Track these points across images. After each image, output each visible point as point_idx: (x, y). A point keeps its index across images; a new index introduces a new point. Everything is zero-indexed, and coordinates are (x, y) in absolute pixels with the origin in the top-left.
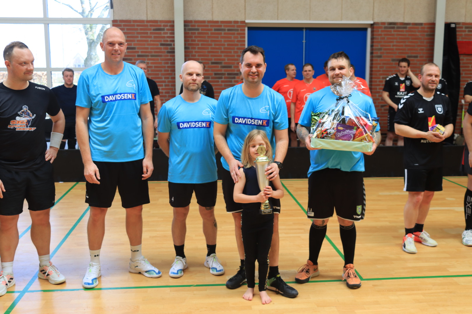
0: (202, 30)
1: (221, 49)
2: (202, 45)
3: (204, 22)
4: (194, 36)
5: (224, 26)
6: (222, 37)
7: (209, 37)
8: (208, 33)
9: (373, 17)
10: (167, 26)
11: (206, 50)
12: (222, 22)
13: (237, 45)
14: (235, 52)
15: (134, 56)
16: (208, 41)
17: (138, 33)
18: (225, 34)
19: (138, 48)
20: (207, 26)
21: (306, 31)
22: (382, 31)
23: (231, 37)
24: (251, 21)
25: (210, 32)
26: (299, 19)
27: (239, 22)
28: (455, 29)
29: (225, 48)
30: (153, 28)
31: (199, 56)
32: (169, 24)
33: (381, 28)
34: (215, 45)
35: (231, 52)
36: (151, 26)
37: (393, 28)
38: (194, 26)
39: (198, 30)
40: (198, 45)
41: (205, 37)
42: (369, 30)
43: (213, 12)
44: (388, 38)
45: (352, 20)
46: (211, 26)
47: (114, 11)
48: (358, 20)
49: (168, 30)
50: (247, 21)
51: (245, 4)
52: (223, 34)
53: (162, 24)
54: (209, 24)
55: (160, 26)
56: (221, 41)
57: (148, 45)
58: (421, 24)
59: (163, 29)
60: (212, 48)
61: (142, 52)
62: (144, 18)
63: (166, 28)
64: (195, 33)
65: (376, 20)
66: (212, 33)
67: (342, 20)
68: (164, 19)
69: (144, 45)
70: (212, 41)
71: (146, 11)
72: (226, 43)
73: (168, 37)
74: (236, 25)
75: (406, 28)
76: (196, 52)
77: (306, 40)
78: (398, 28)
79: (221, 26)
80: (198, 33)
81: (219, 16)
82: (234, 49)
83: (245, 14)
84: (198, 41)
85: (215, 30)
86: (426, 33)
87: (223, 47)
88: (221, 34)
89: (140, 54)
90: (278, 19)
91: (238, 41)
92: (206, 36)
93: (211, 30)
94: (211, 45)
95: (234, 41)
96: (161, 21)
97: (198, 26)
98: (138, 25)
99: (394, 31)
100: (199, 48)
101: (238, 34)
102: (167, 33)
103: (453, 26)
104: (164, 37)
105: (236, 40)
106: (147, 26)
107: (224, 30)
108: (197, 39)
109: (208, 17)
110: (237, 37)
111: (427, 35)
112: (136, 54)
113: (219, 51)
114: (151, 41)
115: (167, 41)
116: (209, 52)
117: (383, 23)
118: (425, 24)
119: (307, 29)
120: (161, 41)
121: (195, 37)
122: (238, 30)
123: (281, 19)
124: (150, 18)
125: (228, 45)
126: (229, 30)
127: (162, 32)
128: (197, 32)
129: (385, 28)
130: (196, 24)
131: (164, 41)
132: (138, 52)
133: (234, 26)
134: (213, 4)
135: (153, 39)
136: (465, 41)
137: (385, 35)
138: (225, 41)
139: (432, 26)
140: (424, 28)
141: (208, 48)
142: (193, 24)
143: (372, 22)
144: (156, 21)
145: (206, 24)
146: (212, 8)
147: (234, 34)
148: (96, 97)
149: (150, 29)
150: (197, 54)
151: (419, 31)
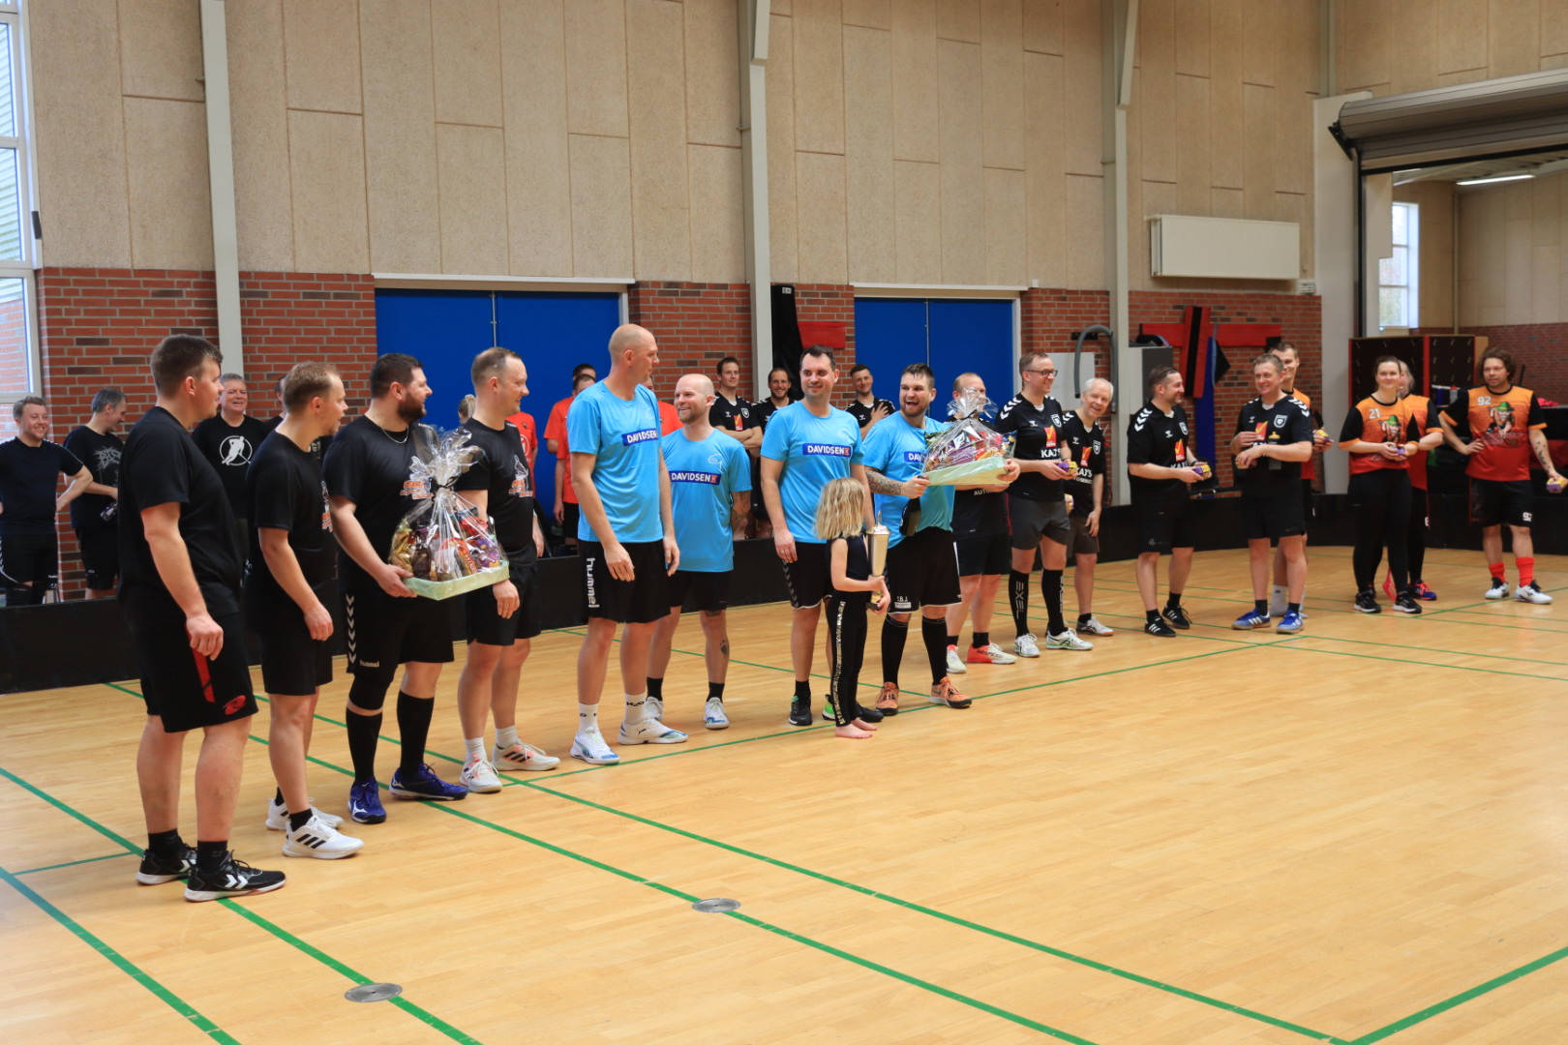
0: (275, 295)
1: (320, 341)
2: (275, 331)
3: (278, 275)
4: (255, 309)
5: (327, 287)
6: (322, 314)
7: (291, 313)
8: (288, 304)
9: (634, 270)
10: (187, 284)
11: (287, 346)
12: (321, 276)
13: (357, 332)
14: (353, 349)
15: (106, 361)
16: (290, 323)
17: (113, 303)
18: (328, 304)
19: (116, 342)
20: (287, 286)
21: (496, 298)
22: (655, 301)
23: (342, 314)
24: (383, 275)
25: (292, 300)
26: (486, 272)
27: (361, 278)
28: (791, 297)
29: (330, 340)
30: (151, 289)
31: (269, 359)
32: (193, 280)
33: (653, 293)
34: (307, 332)
35: (344, 350)
36: (147, 284)
37: (675, 293)
38: (256, 285)
39: (264, 294)
40: (266, 331)
41: (281, 313)
42: (625, 298)
43: (294, 252)
44: (667, 316)
45: (593, 275)
46: (296, 286)
47: (43, 245)
48: (606, 275)
49: (190, 294)
50: (377, 275)
51: (369, 235)
52: (324, 304)
53: (176, 280)
54: (292, 282)
55: (171, 284)
56: (319, 323)
57: (141, 332)
58: (725, 286)
59: (179, 294)
60: (299, 340)
61: (125, 351)
62: (123, 263)
63: (184, 290)
64: (257, 304)
65: (640, 278)
66: (298, 304)
67: (573, 276)
68: (175, 267)
69: (131, 332)
70: (299, 322)
71: (128, 248)
72: (332, 328)
73: (191, 313)
74: (353, 283)
75: (698, 294)
76: (261, 350)
77: (497, 320)
78: (684, 293)
79: (318, 286)
80: (266, 304)
81: (311, 263)
82: (351, 341)
83: (370, 258)
84: (267, 322)
85: (306, 295)
86: (735, 306)
87: (325, 337)
88: (319, 305)
89: (120, 355)
90: (442, 273)
91: (359, 323)
92: (286, 309)
93: (296, 295)
94: (297, 332)
95: (350, 323)
96: (172, 273)
97: (265, 285)
98: (112, 283)
99: (678, 301)
100: (268, 340)
101: (359, 305)
102: (188, 303)
103: (787, 291)
104: (181, 313)
105: (355, 319)
106: (137, 284)
107: (326, 296)
108: (262, 318)
109: (285, 265)
110: (357, 314)
111: (738, 309)
112: (111, 357)
113: (318, 346)
114: (148, 322)
115: (190, 322)
116: (292, 349)
117: (656, 284)
118: (734, 286)
119: (497, 293)
120: (173, 322)
121: (259, 313)
122: (357, 297)
123: (450, 273)
124: (140, 264)
125: (338, 331)
126: (337, 296)
127: (176, 299)
128: (262, 300)
129: (661, 293)
130: (260, 281)
131: (182, 322)
132: (115, 351)
133: (348, 287)
134: (293, 232)
135: (152, 317)
136: (806, 323)
137: (661, 308)
138: (330, 323)
139: (746, 291)
140: (729, 294)
141: (289, 340)
142: (253, 280)
143: (632, 281)
144: (160, 273)
145: (284, 281)
146: (294, 241)
147: (349, 305)
148: (612, 436)
149: (146, 293)
150: (264, 355)
151: (722, 302)
